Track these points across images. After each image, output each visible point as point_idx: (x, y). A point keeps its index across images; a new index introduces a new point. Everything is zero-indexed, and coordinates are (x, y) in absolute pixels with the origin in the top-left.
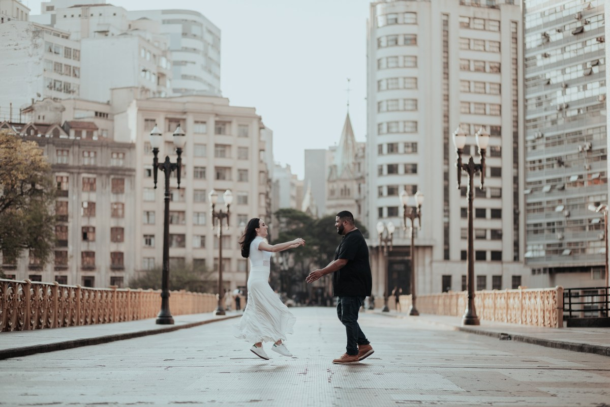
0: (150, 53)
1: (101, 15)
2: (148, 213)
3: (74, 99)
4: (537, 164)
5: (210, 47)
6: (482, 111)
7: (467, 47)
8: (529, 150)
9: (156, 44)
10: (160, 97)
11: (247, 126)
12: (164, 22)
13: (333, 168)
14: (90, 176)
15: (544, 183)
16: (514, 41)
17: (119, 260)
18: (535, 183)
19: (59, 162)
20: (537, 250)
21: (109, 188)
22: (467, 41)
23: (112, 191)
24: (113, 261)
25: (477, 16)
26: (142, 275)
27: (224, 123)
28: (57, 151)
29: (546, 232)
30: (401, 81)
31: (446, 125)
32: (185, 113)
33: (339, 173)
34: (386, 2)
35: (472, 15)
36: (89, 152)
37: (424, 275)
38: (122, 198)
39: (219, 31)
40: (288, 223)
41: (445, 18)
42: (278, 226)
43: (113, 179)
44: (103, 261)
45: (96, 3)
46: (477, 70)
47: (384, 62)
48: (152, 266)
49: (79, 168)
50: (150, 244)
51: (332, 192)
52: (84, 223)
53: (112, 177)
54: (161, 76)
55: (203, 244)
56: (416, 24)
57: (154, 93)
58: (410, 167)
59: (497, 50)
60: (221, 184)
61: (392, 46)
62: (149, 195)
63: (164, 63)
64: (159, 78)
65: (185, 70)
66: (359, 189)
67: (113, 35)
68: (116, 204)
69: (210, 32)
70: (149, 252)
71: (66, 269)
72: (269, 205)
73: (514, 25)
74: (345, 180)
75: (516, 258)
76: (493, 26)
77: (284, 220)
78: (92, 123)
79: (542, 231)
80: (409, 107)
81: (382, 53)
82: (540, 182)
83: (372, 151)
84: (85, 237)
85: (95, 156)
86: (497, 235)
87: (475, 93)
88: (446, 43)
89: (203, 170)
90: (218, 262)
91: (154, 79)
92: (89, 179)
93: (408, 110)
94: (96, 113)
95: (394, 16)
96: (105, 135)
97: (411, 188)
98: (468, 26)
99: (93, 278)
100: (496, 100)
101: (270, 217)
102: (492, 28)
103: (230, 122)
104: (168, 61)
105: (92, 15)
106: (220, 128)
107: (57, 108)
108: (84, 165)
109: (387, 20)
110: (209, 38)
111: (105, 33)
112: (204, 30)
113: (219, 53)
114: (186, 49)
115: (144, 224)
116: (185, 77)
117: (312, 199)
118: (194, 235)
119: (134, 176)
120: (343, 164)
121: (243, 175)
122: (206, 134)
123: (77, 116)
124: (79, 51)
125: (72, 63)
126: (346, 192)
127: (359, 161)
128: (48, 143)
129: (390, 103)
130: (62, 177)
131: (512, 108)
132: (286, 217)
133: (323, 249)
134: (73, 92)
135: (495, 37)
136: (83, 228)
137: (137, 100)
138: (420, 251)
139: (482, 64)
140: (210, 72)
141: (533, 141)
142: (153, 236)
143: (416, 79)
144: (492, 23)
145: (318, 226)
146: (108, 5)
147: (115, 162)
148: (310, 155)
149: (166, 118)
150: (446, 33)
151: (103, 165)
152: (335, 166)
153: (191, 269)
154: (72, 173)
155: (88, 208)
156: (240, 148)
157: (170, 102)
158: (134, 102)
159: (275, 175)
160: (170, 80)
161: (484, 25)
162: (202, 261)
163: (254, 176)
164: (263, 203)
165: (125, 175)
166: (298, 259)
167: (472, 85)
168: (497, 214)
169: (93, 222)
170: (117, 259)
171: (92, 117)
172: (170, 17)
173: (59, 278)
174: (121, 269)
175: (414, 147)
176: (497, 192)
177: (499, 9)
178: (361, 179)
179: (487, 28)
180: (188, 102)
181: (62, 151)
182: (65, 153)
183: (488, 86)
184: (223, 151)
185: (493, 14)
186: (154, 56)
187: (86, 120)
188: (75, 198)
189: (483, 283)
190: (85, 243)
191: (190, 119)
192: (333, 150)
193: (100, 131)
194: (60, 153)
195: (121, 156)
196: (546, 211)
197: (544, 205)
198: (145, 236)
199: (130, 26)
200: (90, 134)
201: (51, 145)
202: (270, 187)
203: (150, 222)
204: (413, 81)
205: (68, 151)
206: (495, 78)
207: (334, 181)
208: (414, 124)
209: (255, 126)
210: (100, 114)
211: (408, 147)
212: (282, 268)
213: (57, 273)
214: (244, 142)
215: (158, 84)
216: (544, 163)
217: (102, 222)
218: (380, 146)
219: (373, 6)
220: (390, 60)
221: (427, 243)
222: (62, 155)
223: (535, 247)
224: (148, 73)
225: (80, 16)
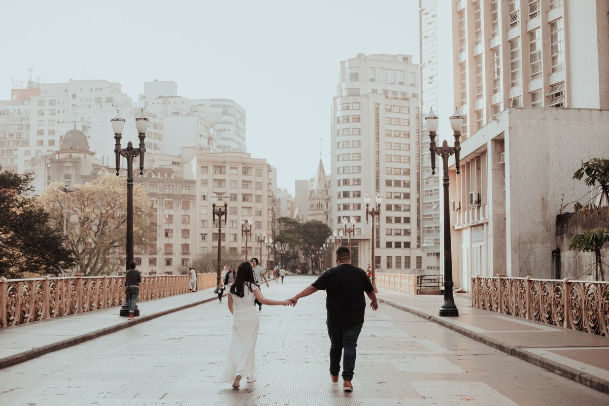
0: (204, 125)
1: (174, 103)
2: (203, 221)
3: (160, 154)
4: (429, 193)
5: (239, 120)
6: (399, 160)
7: (389, 122)
8: (425, 184)
9: (207, 120)
10: (209, 153)
11: (261, 170)
12: (212, 106)
13: (312, 192)
14: (170, 200)
15: (433, 204)
16: (418, 119)
17: (187, 248)
18: (428, 203)
19: (152, 192)
20: (429, 242)
21: (181, 207)
22: (390, 119)
23: (183, 208)
24: (183, 250)
25: (395, 105)
26: (200, 257)
27: (248, 168)
28: (150, 185)
29: (434, 232)
30: (351, 143)
31: (377, 168)
32: (225, 162)
33: (316, 195)
34: (342, 97)
35: (392, 104)
36: (169, 186)
37: (365, 256)
38: (188, 213)
39: (245, 111)
40: (285, 226)
41: (377, 106)
42: (279, 228)
43: (183, 202)
44: (177, 249)
45: (172, 96)
46: (395, 136)
47: (341, 132)
48: (206, 252)
49: (163, 195)
50: (205, 239)
51: (312, 206)
52: (166, 227)
53: (182, 200)
54: (210, 139)
55: (235, 240)
56: (360, 109)
57: (206, 149)
58: (357, 193)
59: (406, 124)
60: (246, 204)
61: (345, 122)
62: (204, 211)
63: (212, 131)
64: (209, 140)
65: (224, 135)
66: (327, 205)
67: (182, 115)
68: (185, 216)
69: (239, 112)
70: (204, 244)
71: (155, 253)
72: (274, 215)
73: (417, 110)
74: (319, 199)
75: (419, 246)
76: (405, 110)
77: (283, 224)
78: (171, 169)
79: (432, 231)
80: (356, 158)
81: (340, 126)
82: (431, 203)
83: (334, 184)
84: (167, 235)
85: (173, 188)
86: (407, 233)
87: (395, 149)
88: (377, 121)
89: (235, 196)
90: (245, 249)
91: (206, 140)
92: (169, 201)
93: (355, 160)
94: (173, 162)
95: (346, 105)
96: (178, 176)
97: (357, 205)
98: (390, 110)
99: (171, 259)
100: (407, 153)
101: (275, 222)
102: (404, 112)
103: (251, 168)
104: (214, 130)
105: (169, 103)
106: (246, 171)
107: (150, 160)
108: (166, 193)
109: (343, 107)
110: (238, 115)
111: (177, 113)
112: (236, 110)
113: (245, 123)
114: (225, 122)
115: (201, 227)
116: (224, 139)
117: (299, 210)
118: (230, 234)
119: (195, 200)
120: (318, 190)
121: (259, 199)
122: (237, 175)
123: (162, 164)
124: (162, 125)
125: (158, 132)
126: (320, 206)
127: (327, 189)
128: (145, 181)
129: (344, 156)
130: (153, 201)
131: (416, 158)
132: (284, 222)
133: (306, 241)
134: (159, 149)
135: (406, 117)
136: (165, 230)
137: (197, 155)
138: (362, 242)
139: (398, 133)
140: (239, 135)
141: (427, 179)
142: (206, 234)
143: (360, 141)
144: (404, 108)
145: (302, 228)
146: (179, 97)
147: (184, 192)
148: (298, 183)
149: (214, 166)
150: (377, 115)
151: (177, 193)
152: (313, 190)
153: (229, 254)
154: (159, 198)
155: (168, 218)
156: (256, 183)
157: (216, 156)
158: (195, 156)
159: (278, 196)
160: (215, 141)
161: (400, 110)
162: (235, 248)
163: (265, 199)
164: (270, 215)
165: (190, 199)
166: (291, 246)
167: (393, 145)
168: (407, 220)
169: (171, 227)
170: (186, 247)
171: (170, 165)
172: (216, 103)
173: (151, 259)
174: (188, 254)
175: (358, 181)
176: (407, 208)
177: (408, 100)
178: (328, 200)
179: (401, 112)
180: (226, 156)
181: (153, 185)
182: (155, 186)
183: (402, 145)
184: (247, 185)
185: (405, 103)
186: (206, 127)
187: (167, 167)
188: (161, 212)
189: (399, 261)
190: (167, 239)
191: (228, 166)
192: (312, 180)
193: (175, 173)
194: (152, 186)
195: (187, 188)
196: (434, 220)
197: (433, 216)
198: (202, 234)
199: (192, 109)
200: (169, 175)
201: (147, 182)
202: (275, 205)
203: (205, 226)
204: (358, 130)
205: (157, 185)
206: (406, 141)
207: (313, 200)
208: (359, 168)
209: (266, 170)
210: (175, 163)
211: (355, 181)
212: (282, 252)
213: (150, 257)
214: (259, 179)
215: (209, 144)
216: (433, 192)
217: (177, 227)
218: (339, 181)
219: (335, 99)
220: (344, 131)
221: (367, 238)
222: (153, 188)
223: (428, 241)
224: (202, 138)
225: (162, 103)
